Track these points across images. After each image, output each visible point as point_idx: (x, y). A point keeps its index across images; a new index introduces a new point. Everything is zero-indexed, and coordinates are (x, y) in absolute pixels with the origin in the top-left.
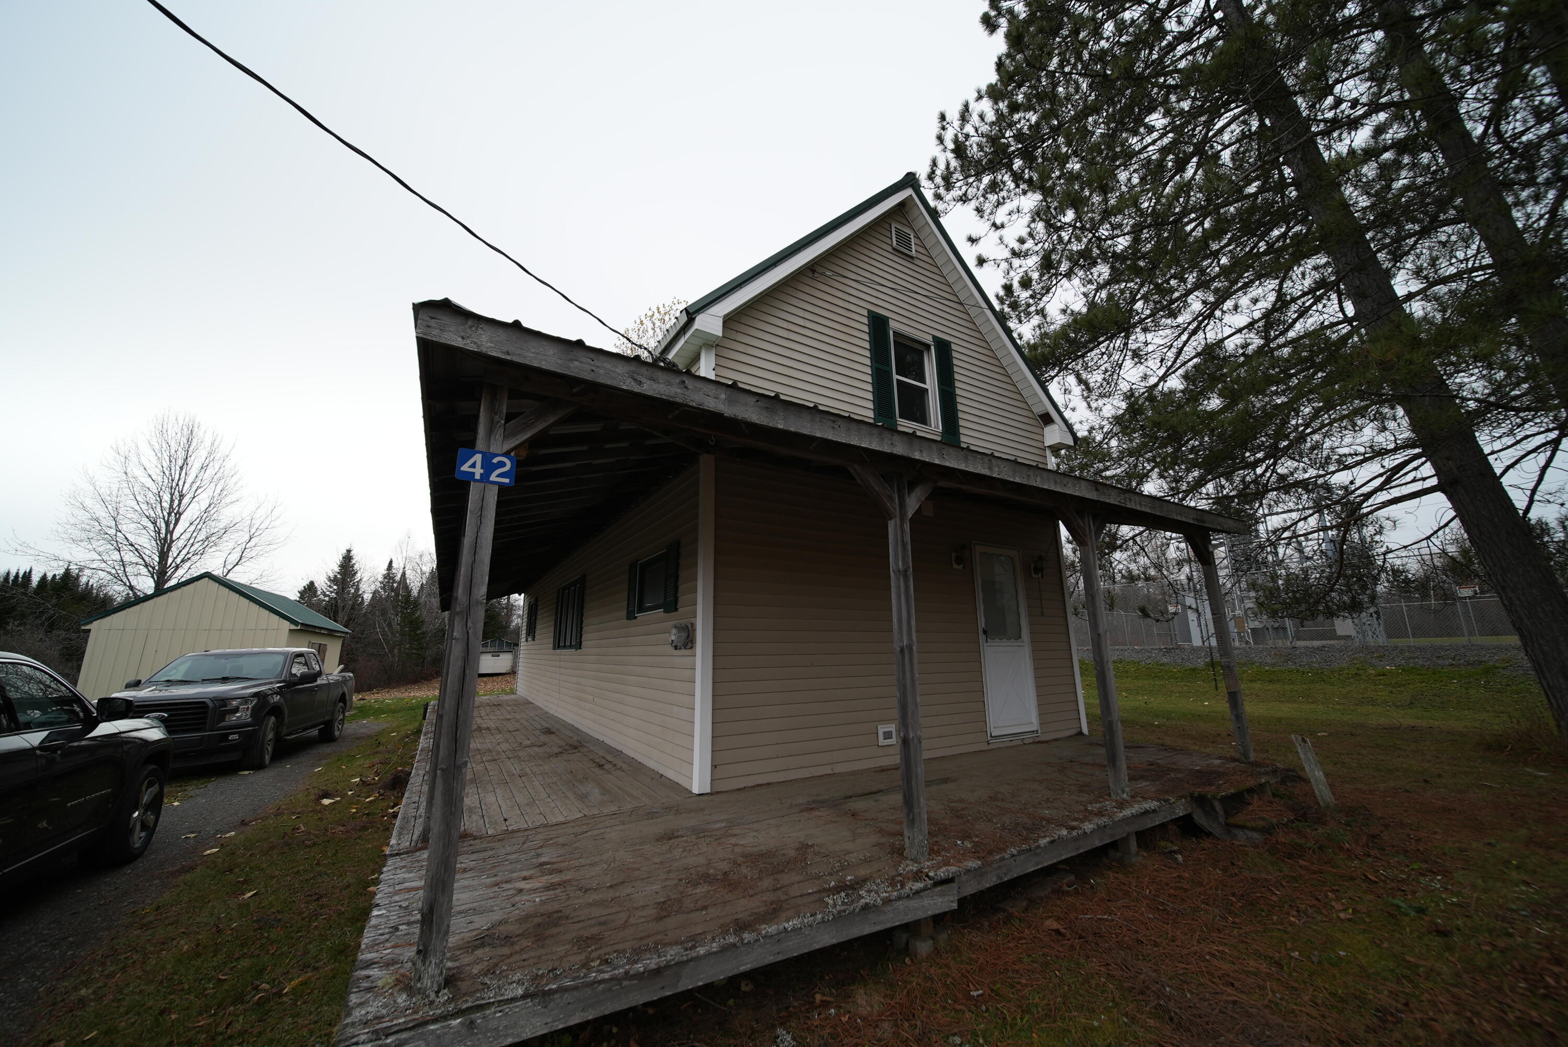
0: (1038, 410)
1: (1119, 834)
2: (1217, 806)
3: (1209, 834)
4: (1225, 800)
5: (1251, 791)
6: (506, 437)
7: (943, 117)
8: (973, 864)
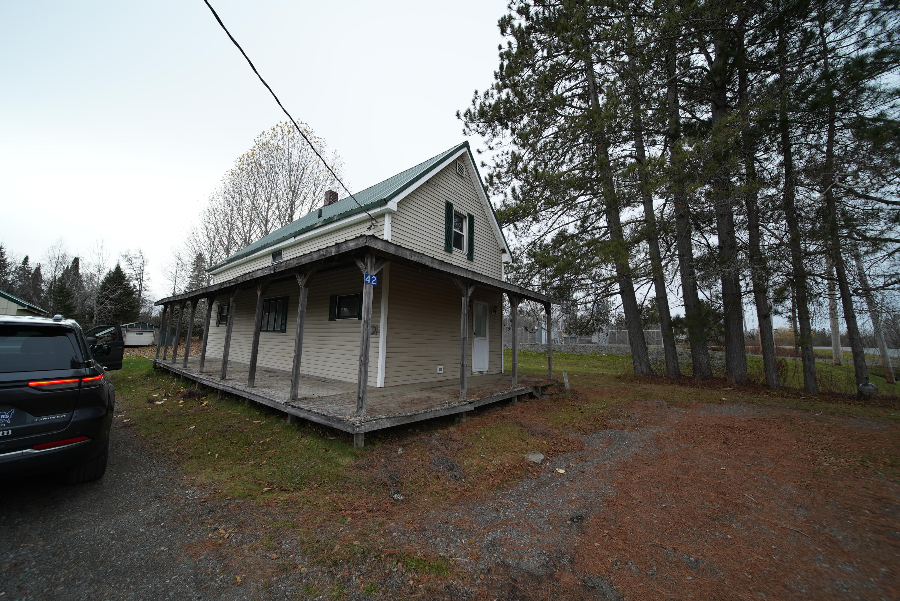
0: (501, 247)
1: (514, 395)
2: (540, 389)
3: (537, 397)
4: (542, 388)
5: (549, 386)
6: (375, 270)
7: (476, 92)
8: (478, 399)
